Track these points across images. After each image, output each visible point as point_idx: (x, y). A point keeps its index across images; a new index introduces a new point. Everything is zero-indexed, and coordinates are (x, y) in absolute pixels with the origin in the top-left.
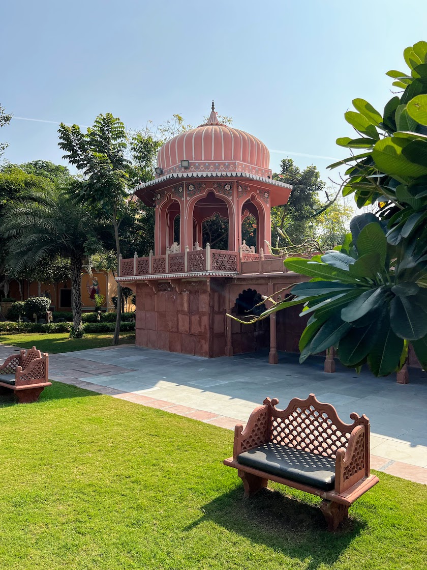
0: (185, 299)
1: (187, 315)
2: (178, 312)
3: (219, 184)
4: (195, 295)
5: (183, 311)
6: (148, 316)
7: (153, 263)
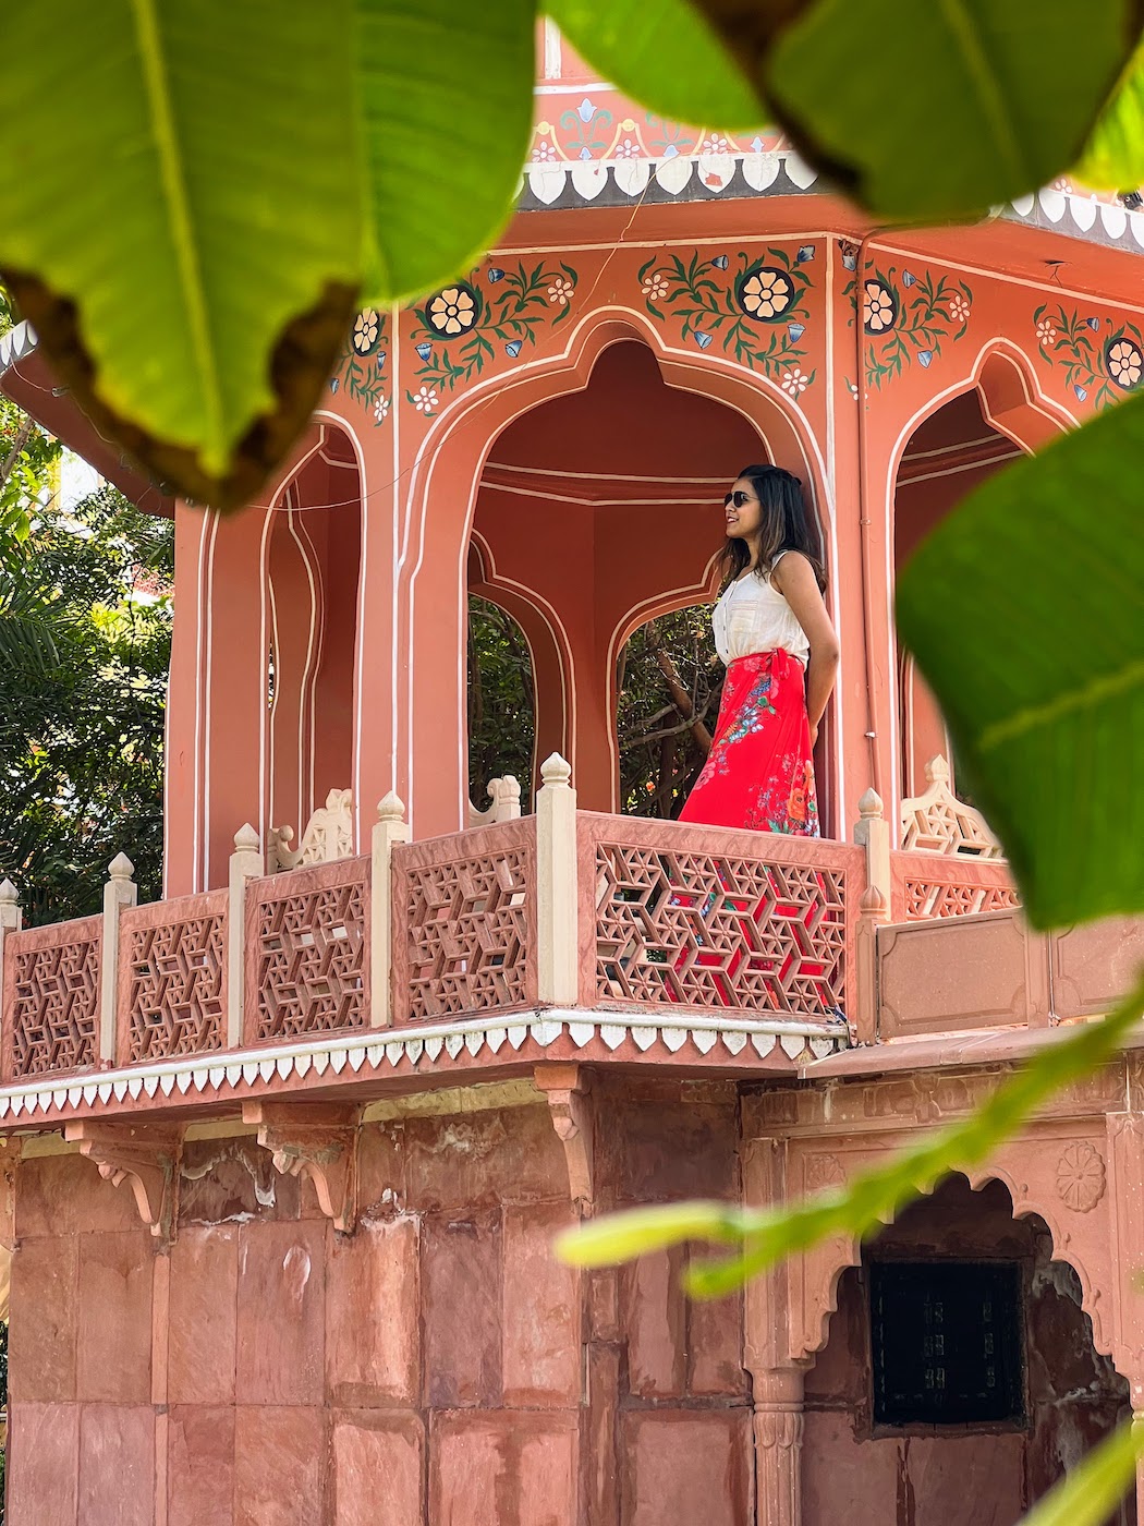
0: (393, 1275)
1: (401, 1427)
2: (333, 1398)
3: (688, 273)
4: (466, 1243)
5: (370, 1392)
6: (97, 1446)
7: (128, 963)
